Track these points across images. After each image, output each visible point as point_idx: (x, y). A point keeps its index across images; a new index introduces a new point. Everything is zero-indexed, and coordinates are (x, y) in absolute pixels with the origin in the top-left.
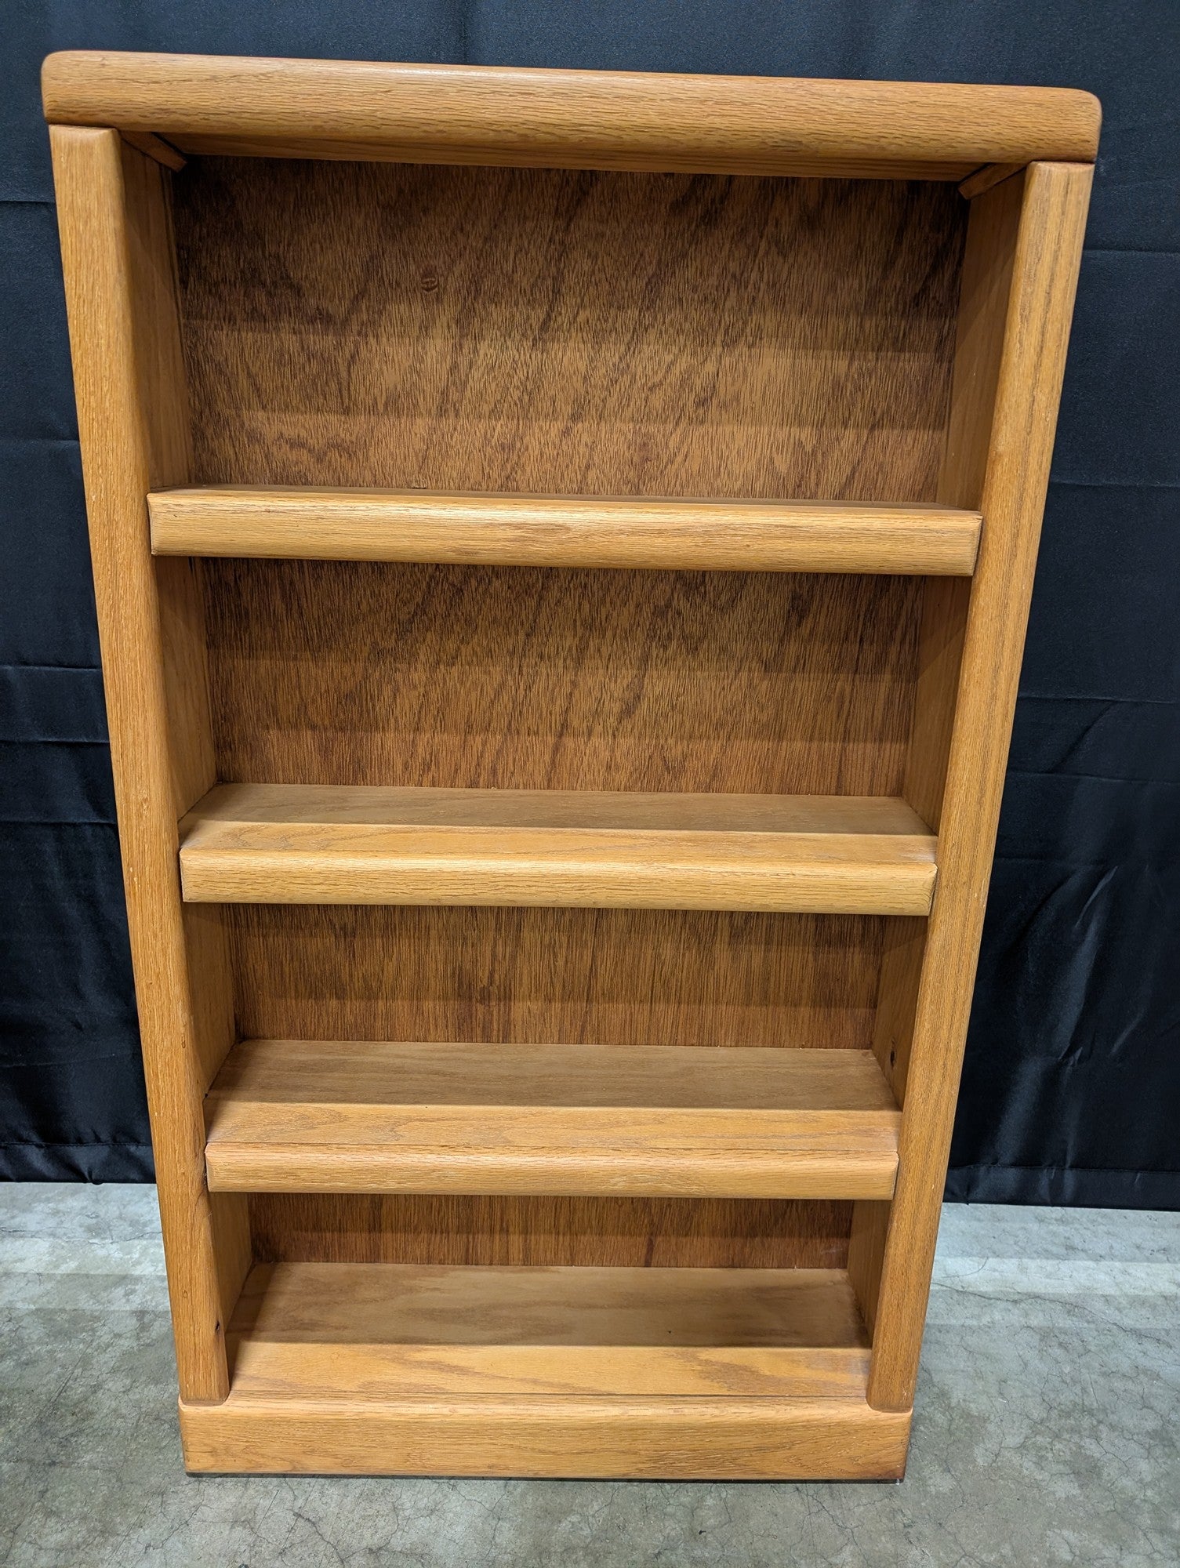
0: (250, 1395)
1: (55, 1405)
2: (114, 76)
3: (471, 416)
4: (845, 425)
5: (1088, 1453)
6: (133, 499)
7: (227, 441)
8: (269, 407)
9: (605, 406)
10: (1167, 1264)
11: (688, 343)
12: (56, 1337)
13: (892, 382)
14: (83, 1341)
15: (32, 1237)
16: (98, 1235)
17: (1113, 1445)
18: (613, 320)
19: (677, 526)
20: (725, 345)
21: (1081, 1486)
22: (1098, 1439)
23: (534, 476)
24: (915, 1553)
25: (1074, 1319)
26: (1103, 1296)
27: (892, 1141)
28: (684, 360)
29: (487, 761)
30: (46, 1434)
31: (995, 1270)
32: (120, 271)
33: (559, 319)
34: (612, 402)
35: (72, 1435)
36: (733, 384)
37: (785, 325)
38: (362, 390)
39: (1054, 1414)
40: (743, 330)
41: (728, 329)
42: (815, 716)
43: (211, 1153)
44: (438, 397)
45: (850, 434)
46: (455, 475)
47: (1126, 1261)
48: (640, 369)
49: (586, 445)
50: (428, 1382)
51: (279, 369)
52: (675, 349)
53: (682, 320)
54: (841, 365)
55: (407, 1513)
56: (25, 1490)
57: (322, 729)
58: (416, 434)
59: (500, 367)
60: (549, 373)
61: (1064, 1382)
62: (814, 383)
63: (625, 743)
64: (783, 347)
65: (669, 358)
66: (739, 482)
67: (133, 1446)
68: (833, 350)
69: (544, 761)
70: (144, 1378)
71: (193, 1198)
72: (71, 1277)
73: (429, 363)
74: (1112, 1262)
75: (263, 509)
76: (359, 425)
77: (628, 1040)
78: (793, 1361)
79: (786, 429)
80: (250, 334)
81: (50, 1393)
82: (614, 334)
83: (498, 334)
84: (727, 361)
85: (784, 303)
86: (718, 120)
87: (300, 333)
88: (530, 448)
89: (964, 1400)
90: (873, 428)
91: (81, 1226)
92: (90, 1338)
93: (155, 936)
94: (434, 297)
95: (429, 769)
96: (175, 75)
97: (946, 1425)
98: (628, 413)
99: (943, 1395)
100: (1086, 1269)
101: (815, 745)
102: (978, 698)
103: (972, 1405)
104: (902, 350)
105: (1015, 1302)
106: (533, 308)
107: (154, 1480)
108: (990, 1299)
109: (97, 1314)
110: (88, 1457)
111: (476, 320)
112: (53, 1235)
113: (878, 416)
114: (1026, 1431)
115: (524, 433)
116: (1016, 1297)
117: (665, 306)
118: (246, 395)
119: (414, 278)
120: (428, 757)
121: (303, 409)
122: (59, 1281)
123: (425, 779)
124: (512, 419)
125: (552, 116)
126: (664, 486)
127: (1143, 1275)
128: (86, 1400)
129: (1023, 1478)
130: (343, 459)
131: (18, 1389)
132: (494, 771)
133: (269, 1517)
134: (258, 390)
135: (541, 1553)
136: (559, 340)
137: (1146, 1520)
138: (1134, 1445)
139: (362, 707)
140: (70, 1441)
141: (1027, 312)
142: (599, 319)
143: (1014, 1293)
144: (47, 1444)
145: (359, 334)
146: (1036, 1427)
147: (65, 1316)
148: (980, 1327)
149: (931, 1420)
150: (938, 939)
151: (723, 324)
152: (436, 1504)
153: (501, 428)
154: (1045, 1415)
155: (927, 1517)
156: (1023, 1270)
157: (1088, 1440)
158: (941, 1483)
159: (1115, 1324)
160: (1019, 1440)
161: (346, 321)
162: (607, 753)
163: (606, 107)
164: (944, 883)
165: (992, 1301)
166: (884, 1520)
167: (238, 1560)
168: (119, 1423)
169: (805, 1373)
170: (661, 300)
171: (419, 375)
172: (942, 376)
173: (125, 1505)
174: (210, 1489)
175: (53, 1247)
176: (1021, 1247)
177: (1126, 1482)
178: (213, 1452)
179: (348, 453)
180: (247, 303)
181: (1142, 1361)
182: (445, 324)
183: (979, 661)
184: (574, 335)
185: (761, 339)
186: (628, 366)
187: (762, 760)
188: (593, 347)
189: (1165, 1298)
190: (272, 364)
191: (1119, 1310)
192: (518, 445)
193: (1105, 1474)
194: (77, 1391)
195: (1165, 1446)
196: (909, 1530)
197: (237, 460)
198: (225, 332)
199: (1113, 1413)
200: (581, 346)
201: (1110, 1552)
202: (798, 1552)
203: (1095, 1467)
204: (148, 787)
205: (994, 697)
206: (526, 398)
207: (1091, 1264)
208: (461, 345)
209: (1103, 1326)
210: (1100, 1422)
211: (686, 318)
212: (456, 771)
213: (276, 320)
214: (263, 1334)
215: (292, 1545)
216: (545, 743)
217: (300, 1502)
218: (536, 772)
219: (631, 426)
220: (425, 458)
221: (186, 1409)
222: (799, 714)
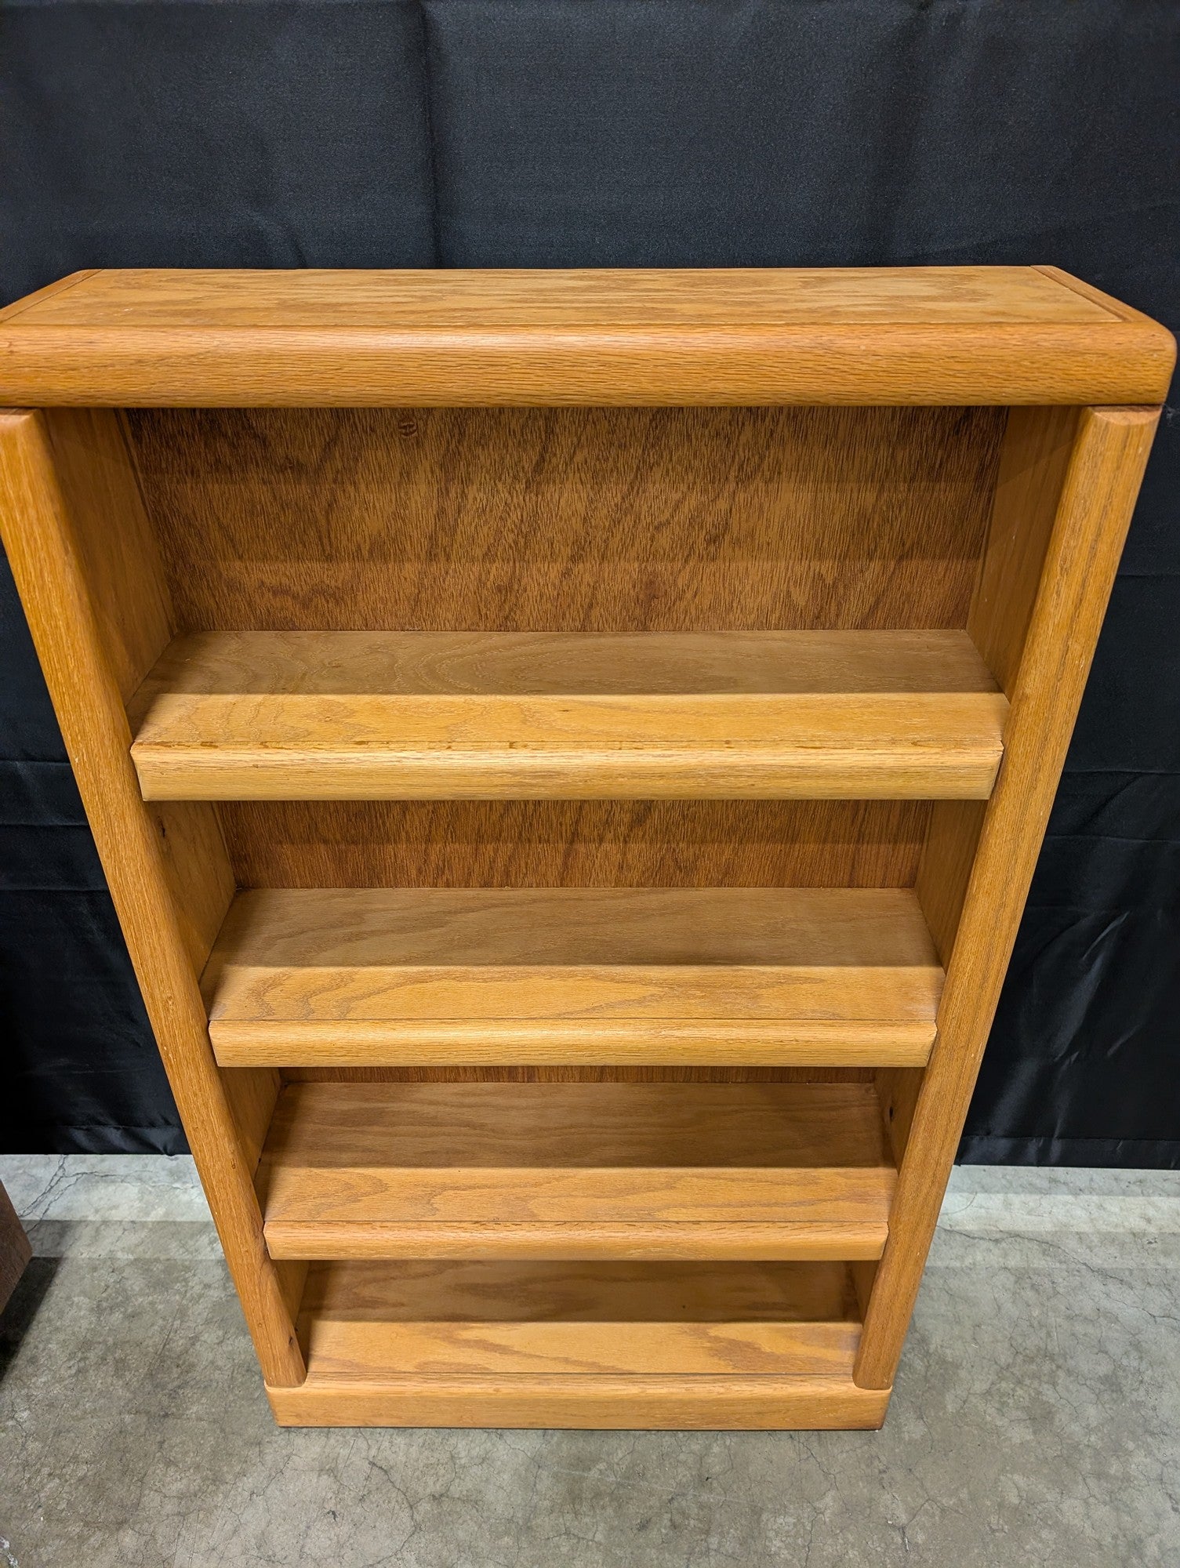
0: (324, 1376)
1: (162, 1358)
2: (26, 365)
3: (463, 561)
4: (870, 557)
5: (1044, 1398)
6: (117, 759)
7: (206, 591)
8: (246, 557)
9: (607, 546)
10: (1141, 1198)
11: (698, 481)
12: (155, 1288)
13: (925, 513)
14: (178, 1292)
15: (122, 1181)
16: (179, 1179)
17: (1068, 1390)
18: (614, 459)
19: (679, 770)
20: (739, 481)
21: (1035, 1433)
22: (1054, 1384)
23: (535, 615)
24: (886, 1497)
25: (1048, 1259)
26: (1077, 1233)
27: (884, 1208)
28: (693, 497)
29: (500, 864)
30: (157, 1387)
31: (981, 1207)
32: (67, 552)
33: (554, 460)
34: (614, 544)
35: (179, 1387)
36: (747, 521)
37: (807, 458)
38: (344, 538)
39: (1020, 1359)
40: (759, 466)
41: (742, 465)
42: (829, 822)
43: (269, 1233)
44: (426, 543)
45: (875, 566)
46: (450, 617)
47: (1104, 1194)
48: (645, 508)
49: (589, 585)
50: (475, 1362)
51: (252, 519)
52: (683, 487)
53: (691, 458)
54: (869, 497)
55: (463, 1461)
56: (146, 1440)
57: (334, 843)
58: (406, 579)
59: (491, 511)
60: (545, 515)
61: (1031, 1326)
62: (836, 518)
63: (635, 847)
64: (804, 480)
65: (677, 496)
66: (753, 616)
67: (231, 1397)
68: (859, 481)
69: (556, 864)
70: (233, 1330)
71: (257, 1266)
72: (162, 1225)
73: (414, 509)
74: (1090, 1196)
75: (251, 764)
76: (344, 571)
77: (645, 1079)
78: (791, 1337)
79: (806, 563)
80: (216, 486)
81: (156, 1346)
82: (615, 474)
83: (487, 478)
84: (741, 496)
85: (806, 436)
86: (720, 385)
87: (271, 483)
88: (528, 588)
89: (942, 1346)
90: (901, 558)
91: (163, 1169)
92: (183, 1290)
93: (196, 1095)
94: (414, 441)
95: (443, 873)
96: (94, 361)
97: (923, 1373)
98: (633, 553)
99: (924, 1340)
100: (1065, 1204)
101: (828, 846)
102: (987, 905)
103: (948, 1351)
104: (938, 480)
105: (997, 1241)
106: (525, 450)
107: (251, 1431)
108: (974, 1238)
109: (187, 1263)
110: (195, 1409)
111: (462, 463)
112: (140, 1179)
113: (907, 546)
114: (992, 1377)
115: (521, 574)
116: (998, 1236)
117: (671, 443)
118: (220, 548)
119: (390, 423)
120: (441, 863)
121: (282, 557)
122: (151, 1230)
123: (440, 880)
124: (508, 562)
125: (529, 387)
126: (672, 622)
127: (1117, 1210)
128: (187, 1352)
129: (986, 1423)
130: (330, 605)
131: (128, 1342)
132: (507, 874)
133: (349, 1466)
134: (232, 541)
135: (574, 1499)
136: (554, 482)
137: (1087, 1465)
138: (1085, 1390)
139: (372, 823)
140: (178, 1393)
141: (1068, 564)
142: (598, 459)
143: (996, 1232)
144: (159, 1396)
145: (335, 481)
146: (1003, 1372)
147: (160, 1267)
148: (962, 1270)
149: (910, 1366)
150: (933, 1087)
151: (737, 460)
152: (487, 1453)
153: (497, 571)
154: (1011, 1361)
155: (899, 1463)
156: (1008, 1205)
157: (1046, 1386)
158: (914, 1429)
159: (1085, 1264)
160: (986, 1386)
161: (318, 470)
162: (618, 856)
163: (591, 376)
164: (943, 1045)
165: (976, 1241)
166: (863, 1466)
167: (326, 1506)
168: (217, 1375)
169: (801, 1350)
170: (667, 437)
171: (404, 521)
172: (981, 506)
173: (231, 1454)
174: (299, 1440)
175: (142, 1192)
176: (1008, 1181)
177: (1075, 1428)
178: (298, 1416)
179: (335, 599)
180: (208, 456)
181: (1105, 1303)
182: (428, 469)
183: (989, 875)
184: (571, 475)
185: (779, 473)
186: (632, 506)
187: (775, 859)
188: (592, 488)
189: (1134, 1235)
190: (243, 516)
191: (1090, 1248)
192: (516, 587)
193: (1057, 1420)
194: (179, 1344)
195: (1113, 1391)
196: (884, 1476)
197: (218, 608)
198: (189, 485)
199: (1071, 1358)
200: (580, 486)
201: (1051, 1496)
202: (788, 1497)
203: (1050, 1412)
204: (171, 988)
205: (1003, 905)
206: (522, 541)
207: (1070, 1198)
208: (447, 489)
209: (1073, 1266)
210: (1058, 1367)
211: (695, 454)
212: (469, 874)
213: (243, 470)
214: (332, 1313)
215: (370, 1492)
216: (557, 850)
217: (373, 1452)
218: (549, 873)
219: (636, 565)
220: (417, 601)
221: (271, 1390)
222: (813, 820)
